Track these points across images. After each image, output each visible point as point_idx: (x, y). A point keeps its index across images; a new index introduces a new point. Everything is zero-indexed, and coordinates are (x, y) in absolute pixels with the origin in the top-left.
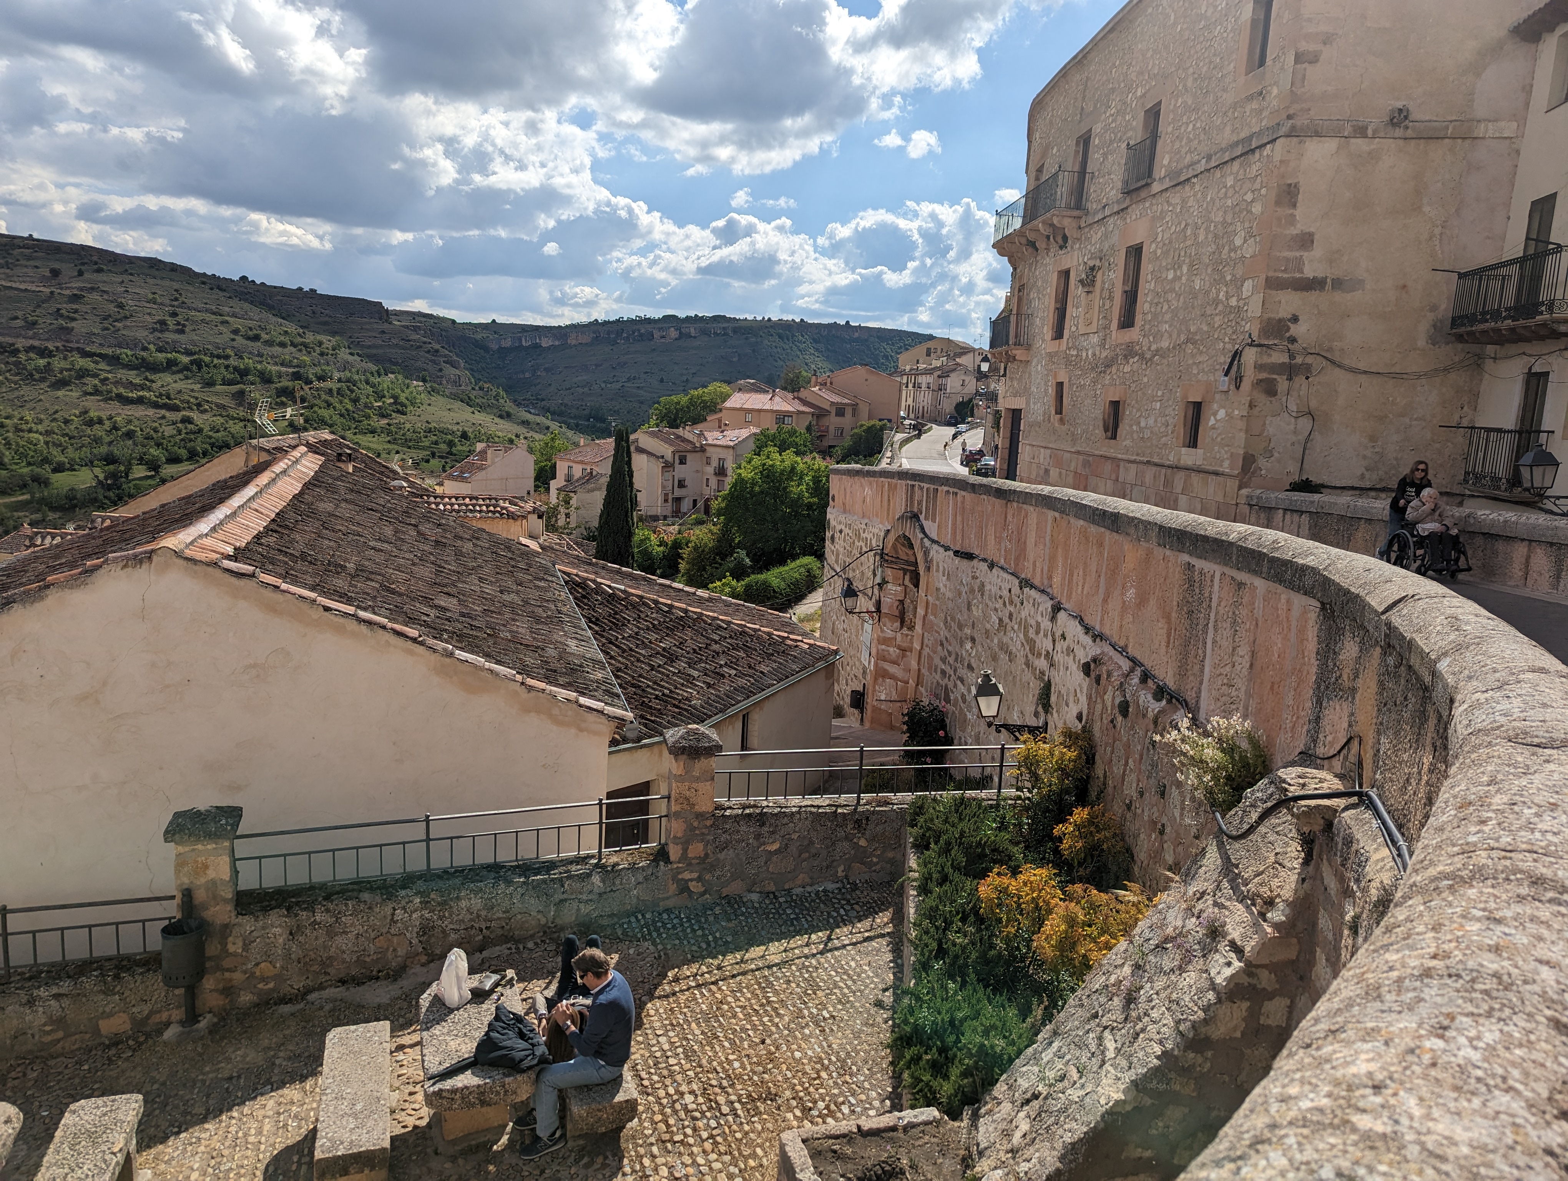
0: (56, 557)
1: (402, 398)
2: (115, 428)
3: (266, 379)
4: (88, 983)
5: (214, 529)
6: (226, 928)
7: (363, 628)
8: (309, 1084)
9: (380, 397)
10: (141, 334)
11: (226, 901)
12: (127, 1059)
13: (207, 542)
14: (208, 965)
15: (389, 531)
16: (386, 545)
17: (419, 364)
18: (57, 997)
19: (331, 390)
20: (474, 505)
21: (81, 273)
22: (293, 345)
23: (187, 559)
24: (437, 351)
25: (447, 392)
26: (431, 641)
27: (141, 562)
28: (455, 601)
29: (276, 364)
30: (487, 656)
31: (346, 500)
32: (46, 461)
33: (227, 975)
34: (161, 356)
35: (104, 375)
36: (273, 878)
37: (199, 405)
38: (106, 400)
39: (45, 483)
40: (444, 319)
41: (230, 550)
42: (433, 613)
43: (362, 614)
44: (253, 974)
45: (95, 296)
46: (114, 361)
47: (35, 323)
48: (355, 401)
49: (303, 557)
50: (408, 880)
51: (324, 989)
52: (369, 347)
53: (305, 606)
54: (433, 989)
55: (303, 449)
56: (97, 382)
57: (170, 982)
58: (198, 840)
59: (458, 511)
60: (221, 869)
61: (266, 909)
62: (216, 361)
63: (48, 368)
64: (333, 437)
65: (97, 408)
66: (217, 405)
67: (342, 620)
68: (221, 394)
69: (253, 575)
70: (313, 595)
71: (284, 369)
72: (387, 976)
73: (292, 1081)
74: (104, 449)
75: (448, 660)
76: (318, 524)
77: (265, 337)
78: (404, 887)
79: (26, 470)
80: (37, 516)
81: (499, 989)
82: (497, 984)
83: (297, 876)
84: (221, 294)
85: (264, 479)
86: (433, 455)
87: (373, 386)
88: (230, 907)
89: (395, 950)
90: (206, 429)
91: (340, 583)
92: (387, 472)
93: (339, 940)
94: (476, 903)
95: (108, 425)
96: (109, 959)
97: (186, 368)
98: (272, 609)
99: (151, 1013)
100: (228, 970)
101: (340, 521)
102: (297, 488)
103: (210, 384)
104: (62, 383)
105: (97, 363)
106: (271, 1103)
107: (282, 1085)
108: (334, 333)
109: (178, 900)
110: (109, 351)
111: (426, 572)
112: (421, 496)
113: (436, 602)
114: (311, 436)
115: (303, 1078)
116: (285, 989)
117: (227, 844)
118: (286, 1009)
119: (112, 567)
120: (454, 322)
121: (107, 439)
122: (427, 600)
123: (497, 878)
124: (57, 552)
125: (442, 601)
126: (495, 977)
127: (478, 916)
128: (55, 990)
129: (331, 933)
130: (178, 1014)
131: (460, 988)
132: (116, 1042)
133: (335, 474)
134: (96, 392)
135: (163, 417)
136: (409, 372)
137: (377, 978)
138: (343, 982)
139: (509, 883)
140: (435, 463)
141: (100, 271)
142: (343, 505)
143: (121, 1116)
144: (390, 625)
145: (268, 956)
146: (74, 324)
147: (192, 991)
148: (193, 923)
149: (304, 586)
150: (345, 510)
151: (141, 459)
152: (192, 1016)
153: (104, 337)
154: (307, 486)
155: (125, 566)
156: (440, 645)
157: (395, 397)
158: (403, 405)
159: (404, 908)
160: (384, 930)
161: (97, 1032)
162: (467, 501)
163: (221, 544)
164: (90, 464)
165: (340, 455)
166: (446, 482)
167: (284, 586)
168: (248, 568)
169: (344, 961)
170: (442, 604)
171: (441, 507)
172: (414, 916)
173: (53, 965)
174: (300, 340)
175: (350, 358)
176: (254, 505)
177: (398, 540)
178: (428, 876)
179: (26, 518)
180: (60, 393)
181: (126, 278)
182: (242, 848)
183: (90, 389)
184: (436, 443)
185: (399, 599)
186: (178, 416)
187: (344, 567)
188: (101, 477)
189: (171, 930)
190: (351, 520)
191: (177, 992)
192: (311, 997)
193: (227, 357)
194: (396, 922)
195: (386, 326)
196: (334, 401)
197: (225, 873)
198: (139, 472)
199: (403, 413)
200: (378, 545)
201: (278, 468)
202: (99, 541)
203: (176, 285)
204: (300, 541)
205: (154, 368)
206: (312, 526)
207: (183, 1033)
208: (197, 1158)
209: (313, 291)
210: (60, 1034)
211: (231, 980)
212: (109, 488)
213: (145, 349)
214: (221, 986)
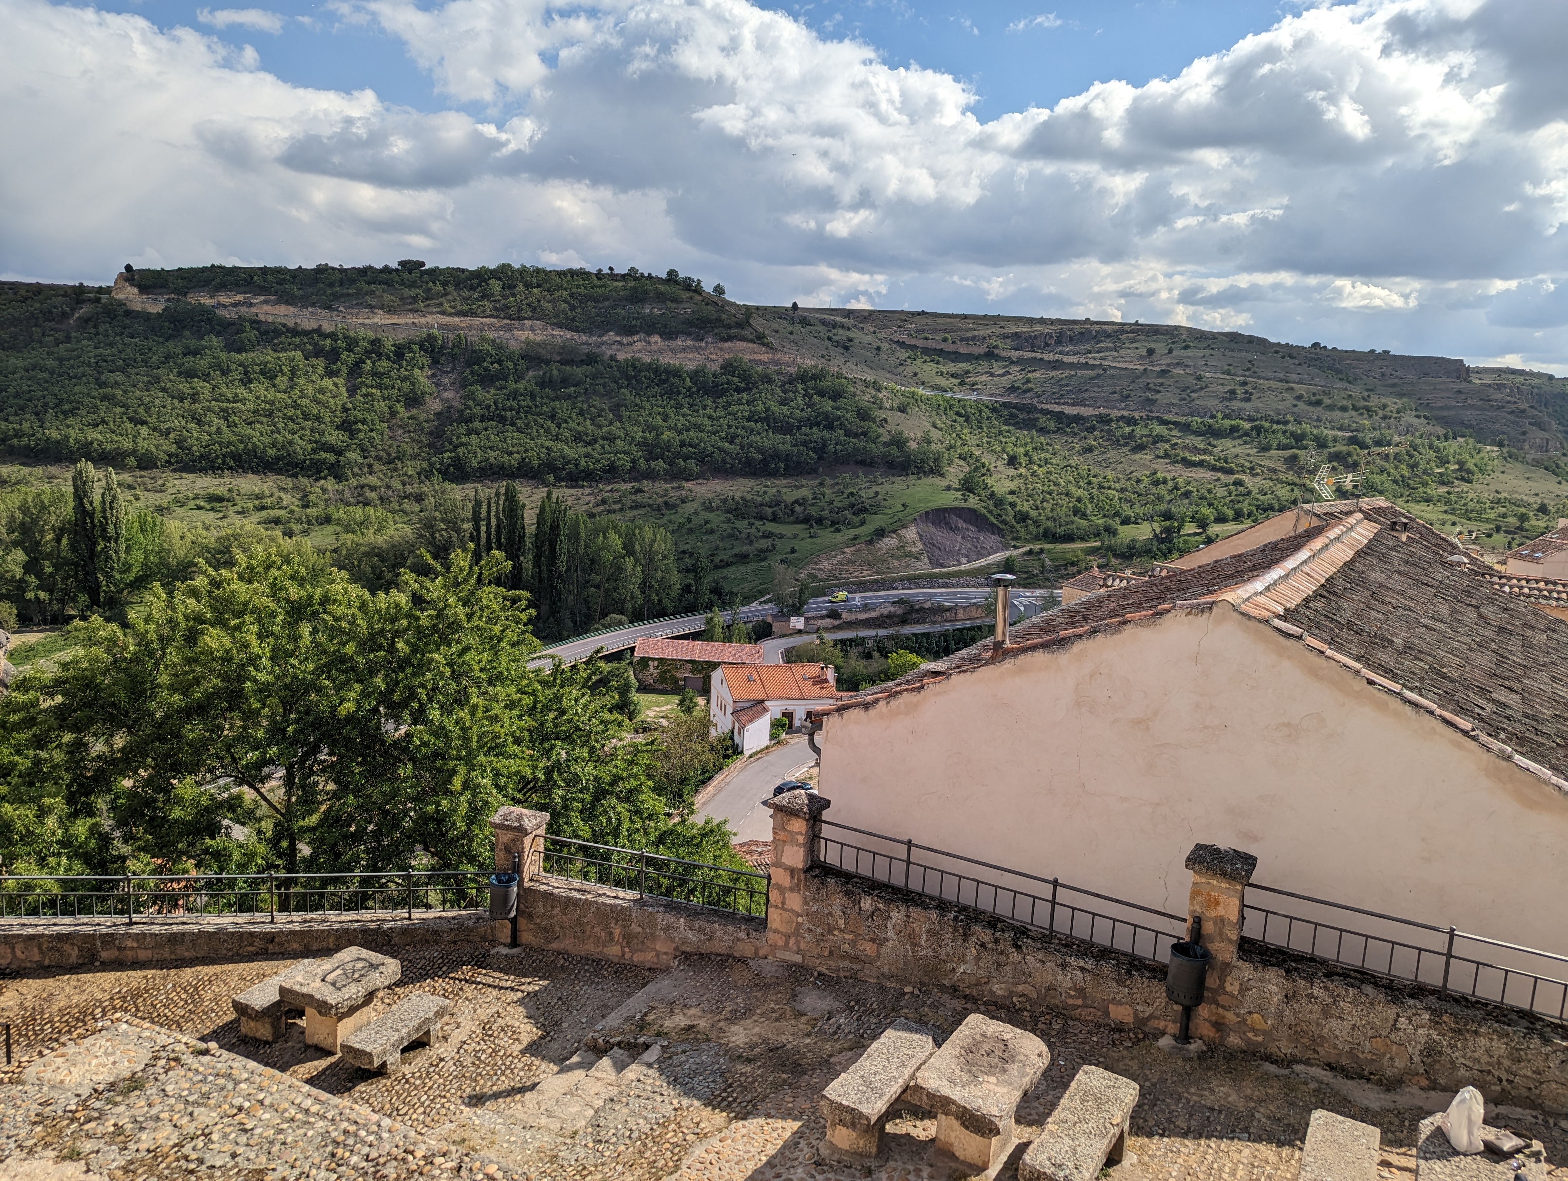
0: (1125, 598)
1: (1470, 465)
2: (1176, 488)
3: (1321, 444)
4: (1107, 968)
5: (1268, 588)
6: (1227, 967)
7: (1408, 709)
8: (1286, 1151)
9: (1443, 461)
10: (1212, 404)
11: (1230, 941)
12: (1127, 1048)
13: (1261, 599)
14: (1206, 994)
15: (1444, 610)
16: (1439, 624)
17: (1497, 426)
18: (1082, 969)
19: (1387, 455)
20: (1550, 591)
21: (1171, 351)
22: (1355, 408)
23: (1242, 613)
24: (1523, 411)
25: (1529, 458)
26: (1484, 738)
27: (1203, 611)
28: (1517, 698)
29: (1333, 428)
30: (1554, 768)
31: (1399, 572)
32: (1117, 514)
33: (1220, 1010)
34: (1227, 423)
35: (1175, 440)
36: (1276, 937)
37: (1252, 469)
38: (1172, 463)
39: (1111, 531)
40: (1539, 375)
41: (1280, 610)
42: (1490, 707)
43: (1408, 694)
44: (1245, 1020)
45: (1179, 371)
46: (1185, 428)
47: (1128, 396)
48: (1413, 467)
49: (1349, 625)
50: (1418, 991)
51: (1312, 1065)
52: (1441, 408)
53: (1348, 676)
54: (1437, 1119)
55: (1359, 516)
56: (1167, 446)
57: (1171, 994)
58: (1214, 876)
59: (1529, 596)
60: (1229, 909)
61: (1266, 964)
62: (1275, 427)
63: (1131, 434)
64: (1388, 504)
65: (1165, 470)
66: (1269, 469)
67: (1385, 697)
68: (1274, 459)
69: (1300, 638)
70: (1357, 666)
71: (1340, 434)
72: (1379, 1083)
73: (1270, 1141)
74: (1163, 507)
75: (1504, 763)
76: (1367, 594)
77: (1327, 401)
78: (1412, 996)
79: (1101, 521)
80: (1104, 561)
81: (1520, 1156)
82: (1519, 1151)
83: (1300, 943)
84: (1291, 361)
85: (1317, 543)
86: (1498, 529)
87: (1437, 450)
88: (1233, 948)
89: (1392, 1059)
90: (1255, 491)
91: (1386, 657)
92: (1445, 545)
93: (1334, 1023)
94: (1500, 1047)
95: (1170, 485)
96: (1124, 954)
97: (1247, 434)
98: (1314, 673)
99: (1151, 1017)
100: (1223, 1007)
101: (1390, 593)
102: (1349, 555)
103: (1266, 448)
104: (1140, 448)
105: (1170, 430)
106: (1246, 1152)
107: (1258, 1139)
108: (1401, 395)
109: (1188, 924)
110: (1182, 419)
111: (1486, 660)
112: (1483, 575)
113: (1494, 695)
114: (1365, 503)
115: (1280, 1144)
116: (1272, 1049)
117: (1239, 887)
118: (1272, 1068)
119: (1179, 612)
120: (1551, 377)
121: (1168, 498)
122: (1482, 691)
123: (1531, 1030)
124: (1126, 594)
125: (1502, 696)
126: (1519, 1142)
127: (1499, 1063)
128: (1081, 963)
129: (1326, 1013)
130: (1173, 1028)
131: (1470, 1133)
132: (1119, 1028)
133: (1391, 543)
134: (1166, 455)
135: (1218, 480)
136: (1482, 436)
137: (1368, 1080)
138: (1331, 1067)
139: (1547, 1041)
140: (1500, 539)
141: (1186, 347)
142: (1396, 576)
143: (1121, 1095)
144: (1438, 711)
145: (1261, 1010)
146: (1158, 396)
147: (1188, 1012)
148: (1199, 951)
149: (1349, 655)
150: (1397, 582)
151: (1193, 517)
152: (1185, 1036)
153: (1180, 407)
154: (1361, 554)
155: (1189, 613)
156: (1496, 745)
157: (1461, 463)
158: (1469, 472)
159: (1409, 1018)
160: (1384, 1033)
161: (1106, 1013)
162: (1542, 585)
163: (1273, 603)
164: (1150, 519)
165: (1394, 523)
166: (1511, 561)
167: (1329, 652)
168: (1296, 630)
169: (1335, 1047)
170: (1502, 699)
171: (1507, 589)
172: (1420, 1031)
173: (1083, 941)
174: (1363, 403)
175: (1416, 421)
176: (1306, 569)
177: (1455, 621)
178: (1442, 994)
179: (1095, 561)
180: (1137, 456)
181: (1208, 352)
182: (1252, 896)
183: (1161, 453)
184: (1504, 516)
185: (1450, 685)
186: (1231, 478)
187: (1391, 642)
188: (1158, 531)
189: (1179, 949)
190: (1402, 593)
191: (1175, 1007)
192: (1299, 1068)
193: (1286, 423)
194: (1398, 1030)
195: (1464, 385)
196: (1390, 467)
197: (1233, 916)
198: (1190, 528)
199: (1469, 481)
200: (1431, 623)
201: (1332, 534)
202: (1160, 588)
203: (1250, 356)
204: (1347, 609)
205: (1218, 434)
206: (1361, 595)
207: (1174, 1047)
208: (1176, 1167)
209: (1386, 352)
210: (1080, 1002)
211: (1224, 1017)
212: (1162, 541)
213: (1213, 416)
214: (1214, 1019)
